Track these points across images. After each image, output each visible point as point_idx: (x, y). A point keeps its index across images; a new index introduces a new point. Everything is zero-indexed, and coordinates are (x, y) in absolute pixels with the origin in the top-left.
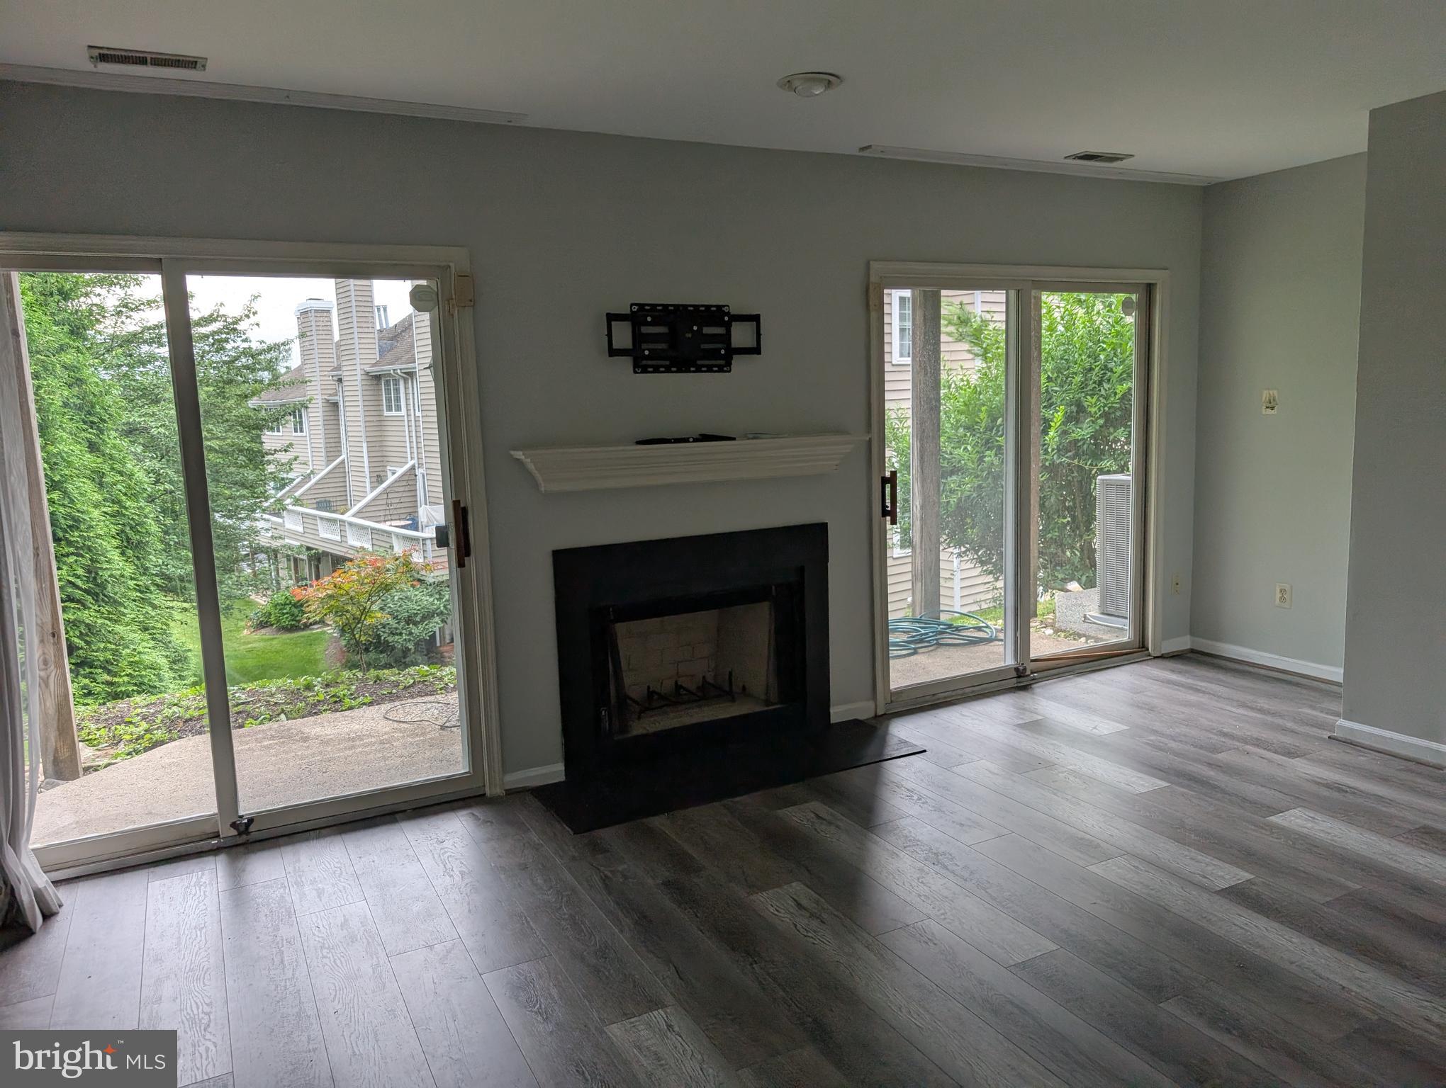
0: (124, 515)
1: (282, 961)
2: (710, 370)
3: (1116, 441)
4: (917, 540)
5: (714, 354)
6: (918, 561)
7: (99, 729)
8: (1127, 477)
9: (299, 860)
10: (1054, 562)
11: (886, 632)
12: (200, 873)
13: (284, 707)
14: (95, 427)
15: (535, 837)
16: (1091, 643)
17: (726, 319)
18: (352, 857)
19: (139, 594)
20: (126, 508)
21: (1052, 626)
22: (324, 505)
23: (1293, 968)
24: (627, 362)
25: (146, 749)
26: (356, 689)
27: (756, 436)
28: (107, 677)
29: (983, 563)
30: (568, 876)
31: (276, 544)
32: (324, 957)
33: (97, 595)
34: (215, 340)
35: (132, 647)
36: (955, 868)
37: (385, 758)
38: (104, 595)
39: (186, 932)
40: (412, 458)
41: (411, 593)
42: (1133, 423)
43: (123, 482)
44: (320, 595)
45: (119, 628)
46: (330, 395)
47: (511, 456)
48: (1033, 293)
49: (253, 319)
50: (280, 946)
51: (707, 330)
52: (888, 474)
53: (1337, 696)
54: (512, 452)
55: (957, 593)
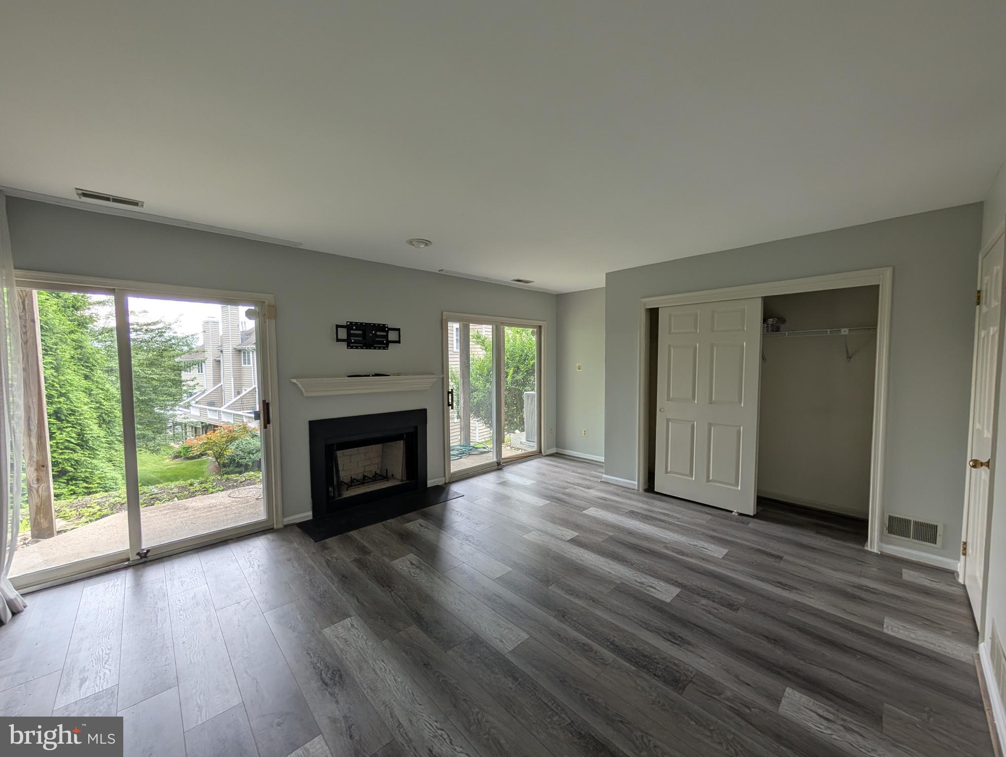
0: (102, 409)
1: (157, 620)
2: (379, 348)
3: (530, 380)
4: (462, 415)
5: (382, 343)
6: (462, 424)
7: (71, 511)
8: (534, 393)
9: (173, 568)
10: (511, 423)
11: (449, 451)
12: (116, 580)
13: (177, 494)
14: (88, 368)
15: (296, 545)
16: (523, 452)
17: (387, 329)
18: (202, 564)
19: (107, 445)
20: (103, 405)
21: (510, 446)
22: (212, 404)
23: (593, 567)
24: (345, 344)
25: (96, 520)
26: (216, 484)
27: (398, 374)
28: (85, 485)
29: (486, 424)
30: (311, 563)
31: (184, 421)
32: (180, 615)
33: (83, 446)
34: (159, 332)
35: (101, 470)
36: (474, 541)
37: (226, 515)
38: (87, 446)
39: (103, 612)
40: (254, 384)
41: (252, 441)
42: (535, 374)
43: (103, 393)
44: (200, 443)
45: (94, 461)
46: (217, 357)
47: (291, 381)
48: (502, 327)
49: (179, 323)
50: (157, 612)
51: (378, 333)
52: (450, 391)
53: (602, 467)
54: (291, 380)
55: (477, 435)
